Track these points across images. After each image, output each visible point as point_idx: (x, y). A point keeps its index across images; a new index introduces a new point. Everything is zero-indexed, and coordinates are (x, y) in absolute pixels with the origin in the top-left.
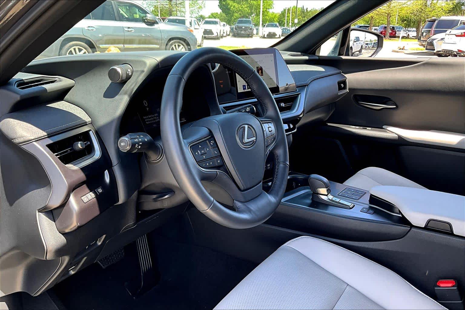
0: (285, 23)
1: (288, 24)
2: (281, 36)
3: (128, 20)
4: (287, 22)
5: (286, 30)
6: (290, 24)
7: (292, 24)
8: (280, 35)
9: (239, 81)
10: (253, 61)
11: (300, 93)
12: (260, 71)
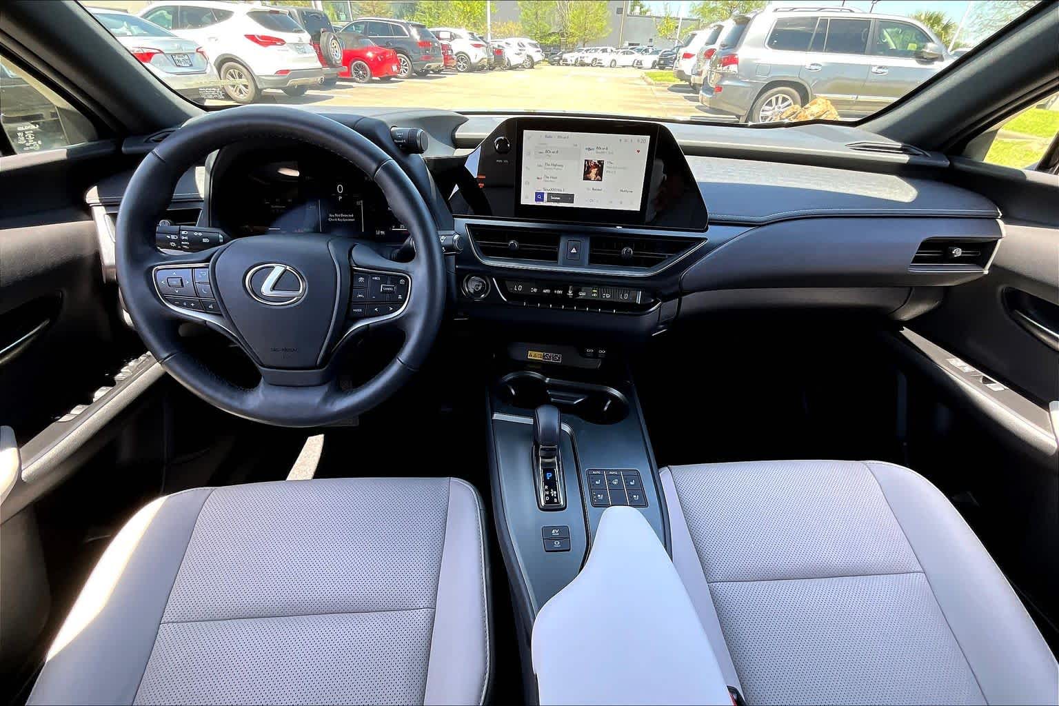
9: (527, 183)
10: (576, 145)
11: (707, 239)
12: (594, 171)
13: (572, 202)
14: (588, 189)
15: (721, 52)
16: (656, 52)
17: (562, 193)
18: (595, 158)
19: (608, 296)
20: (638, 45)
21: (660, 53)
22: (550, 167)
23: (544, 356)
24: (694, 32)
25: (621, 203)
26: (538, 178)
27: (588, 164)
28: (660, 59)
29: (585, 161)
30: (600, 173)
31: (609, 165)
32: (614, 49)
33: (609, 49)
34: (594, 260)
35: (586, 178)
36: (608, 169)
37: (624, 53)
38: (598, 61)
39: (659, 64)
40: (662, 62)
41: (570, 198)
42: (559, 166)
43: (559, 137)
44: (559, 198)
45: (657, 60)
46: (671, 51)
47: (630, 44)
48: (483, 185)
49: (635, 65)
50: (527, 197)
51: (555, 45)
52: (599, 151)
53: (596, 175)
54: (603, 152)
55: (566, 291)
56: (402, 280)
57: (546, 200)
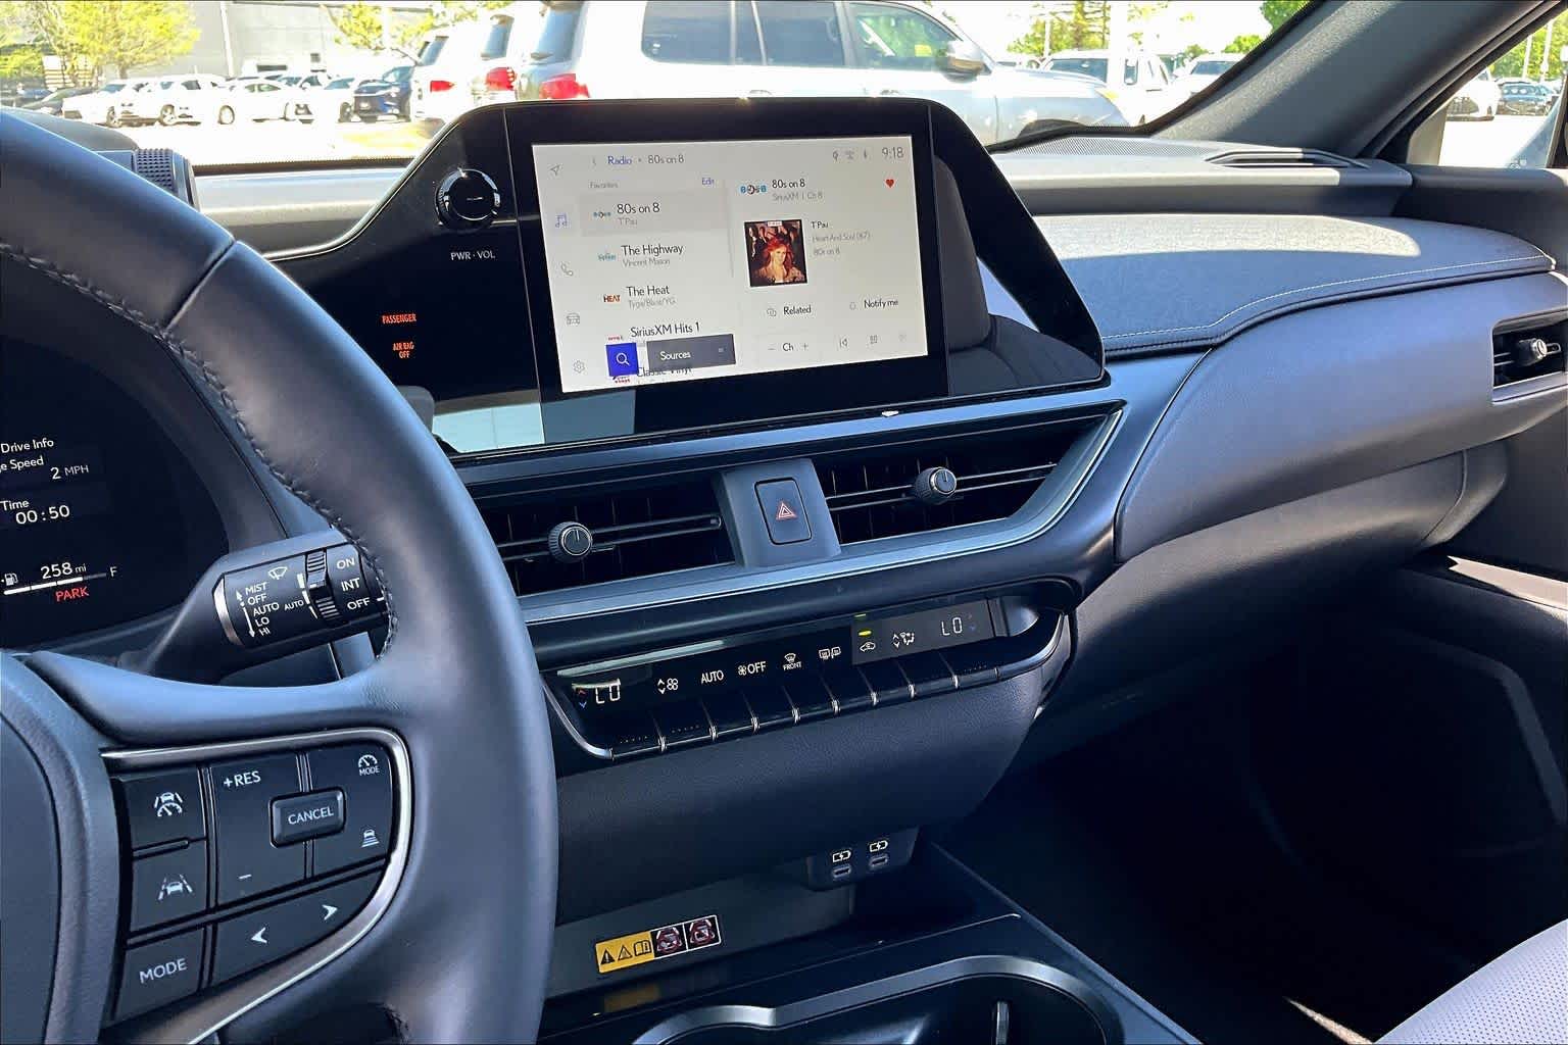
0: (1523, 63)
1: (1534, 66)
2: (1494, 110)
3: (891, 63)
4: (1533, 58)
5: (1522, 88)
6: (1545, 67)
7: (1551, 63)
8: (1490, 108)
9: (573, 319)
10: (711, 181)
11: (1124, 403)
12: (778, 255)
13: (730, 358)
14: (772, 312)
15: (534, 71)
16: (344, 84)
17: (695, 334)
18: (773, 216)
19: (908, 638)
20: (284, 68)
21: (354, 86)
22: (641, 257)
23: (656, 943)
24: (442, 32)
25: (874, 339)
26: (609, 299)
27: (756, 234)
28: (358, 100)
29: (747, 225)
30: (797, 261)
31: (821, 232)
32: (220, 80)
33: (204, 80)
34: (853, 528)
35: (758, 279)
36: (818, 245)
37: (251, 88)
38: (178, 112)
39: (358, 111)
40: (364, 105)
41: (722, 348)
42: (669, 250)
43: (651, 159)
44: (686, 355)
45: (351, 102)
46: (383, 81)
47: (261, 68)
48: (411, 346)
49: (291, 114)
50: (579, 367)
51: (31, 79)
52: (781, 191)
53: (786, 264)
54: (793, 195)
55: (776, 661)
56: (366, 756)
57: (647, 368)
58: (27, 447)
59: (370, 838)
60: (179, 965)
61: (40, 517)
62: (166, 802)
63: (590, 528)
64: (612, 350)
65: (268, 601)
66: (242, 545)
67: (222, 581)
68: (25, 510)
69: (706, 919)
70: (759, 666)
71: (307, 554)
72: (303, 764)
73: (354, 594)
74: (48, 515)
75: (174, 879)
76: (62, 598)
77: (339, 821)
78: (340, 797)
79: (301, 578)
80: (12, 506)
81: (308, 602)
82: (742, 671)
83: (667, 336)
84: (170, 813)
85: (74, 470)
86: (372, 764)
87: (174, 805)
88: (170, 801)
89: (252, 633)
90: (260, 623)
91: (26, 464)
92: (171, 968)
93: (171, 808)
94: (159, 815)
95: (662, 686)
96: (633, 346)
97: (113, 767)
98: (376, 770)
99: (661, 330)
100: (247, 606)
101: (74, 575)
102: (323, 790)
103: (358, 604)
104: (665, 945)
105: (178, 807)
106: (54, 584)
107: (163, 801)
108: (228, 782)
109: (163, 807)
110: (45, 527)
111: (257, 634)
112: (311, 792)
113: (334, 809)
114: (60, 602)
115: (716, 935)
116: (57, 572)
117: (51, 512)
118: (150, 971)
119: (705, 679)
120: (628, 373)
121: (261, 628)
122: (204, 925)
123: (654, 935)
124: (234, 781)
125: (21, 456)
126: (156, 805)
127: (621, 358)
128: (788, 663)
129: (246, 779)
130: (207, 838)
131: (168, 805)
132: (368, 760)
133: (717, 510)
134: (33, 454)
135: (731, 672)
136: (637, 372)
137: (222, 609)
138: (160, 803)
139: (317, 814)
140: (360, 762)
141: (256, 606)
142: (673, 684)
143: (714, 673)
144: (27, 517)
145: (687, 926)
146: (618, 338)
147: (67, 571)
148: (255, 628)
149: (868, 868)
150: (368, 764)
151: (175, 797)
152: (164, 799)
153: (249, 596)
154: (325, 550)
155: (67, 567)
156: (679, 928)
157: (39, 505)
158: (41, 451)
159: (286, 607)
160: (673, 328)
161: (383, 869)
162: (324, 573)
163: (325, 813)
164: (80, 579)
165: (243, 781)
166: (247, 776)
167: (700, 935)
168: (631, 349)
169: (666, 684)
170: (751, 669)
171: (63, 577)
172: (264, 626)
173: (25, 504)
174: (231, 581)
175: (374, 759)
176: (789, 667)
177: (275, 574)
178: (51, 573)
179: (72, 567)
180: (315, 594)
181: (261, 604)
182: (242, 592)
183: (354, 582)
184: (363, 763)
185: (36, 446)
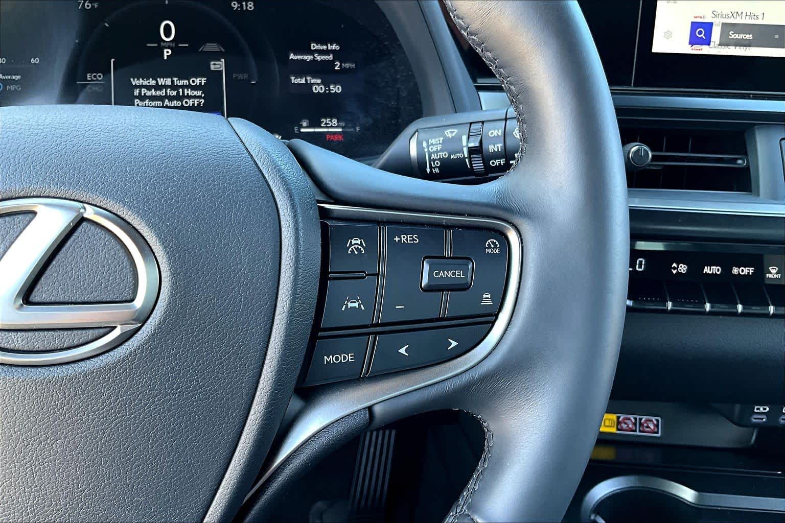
17: (759, 22)
23: (619, 423)
41: (778, 35)
50: (668, 35)
55: (762, 270)
56: (492, 240)
57: (718, 42)
58: (325, 47)
59: (487, 299)
60: (349, 357)
61: (325, 90)
62: (355, 244)
63: (652, 150)
64: (695, 26)
65: (441, 151)
66: (432, 113)
67: (417, 133)
68: (318, 84)
69: (654, 419)
70: (747, 271)
71: (471, 123)
72: (449, 236)
73: (496, 156)
74: (329, 90)
75: (353, 298)
76: (329, 139)
77: (467, 283)
78: (470, 266)
79: (464, 138)
80: (313, 81)
81: (466, 156)
82: (735, 271)
83: (738, 21)
84: (356, 253)
85: (347, 65)
86: (495, 247)
87: (360, 247)
88: (357, 244)
89: (428, 170)
90: (434, 164)
91: (323, 58)
92: (345, 358)
93: (357, 249)
94: (349, 253)
95: (674, 268)
96: (710, 25)
97: (324, 213)
98: (498, 251)
99: (735, 15)
100: (429, 151)
101: (337, 127)
102: (460, 259)
103: (497, 163)
104: (624, 426)
105: (362, 249)
106: (326, 130)
107: (353, 244)
108: (397, 239)
109: (353, 247)
110: (328, 96)
111: (431, 171)
112: (451, 258)
113: (465, 273)
114: (329, 141)
115: (636, 428)
116: (329, 124)
117: (331, 88)
118: (331, 357)
119: (707, 270)
120: (702, 44)
121: (434, 168)
122: (369, 334)
123: (619, 418)
124: (401, 239)
125: (321, 52)
126: (348, 246)
127: (700, 33)
128: (770, 273)
129: (409, 239)
130: (378, 275)
131: (356, 246)
132: (493, 243)
133: (746, 154)
134: (327, 52)
135: (727, 270)
136: (709, 44)
137: (413, 153)
138: (351, 245)
139: (454, 273)
140: (487, 243)
141: (434, 152)
142: (683, 268)
143: (714, 267)
144: (318, 89)
145: (640, 419)
146: (701, 17)
147: (335, 124)
148: (431, 167)
149: (778, 421)
150: (492, 246)
151: (361, 242)
152: (354, 242)
153: (431, 145)
154: (483, 122)
155: (335, 121)
156: (635, 419)
157: (326, 83)
158: (333, 52)
159: (452, 157)
160: (744, 15)
161: (493, 323)
162: (480, 137)
163: (459, 274)
164: (340, 130)
165: (407, 240)
166: (410, 237)
167: (648, 427)
168: (708, 27)
169: (678, 267)
170: (743, 271)
171: (332, 127)
172: (436, 167)
173: (319, 81)
174: (423, 135)
175: (497, 243)
176: (770, 276)
177: (449, 133)
178: (326, 124)
179: (338, 122)
180: (472, 151)
181: (437, 152)
182: (428, 142)
183: (498, 147)
184: (489, 245)
185: (330, 47)
